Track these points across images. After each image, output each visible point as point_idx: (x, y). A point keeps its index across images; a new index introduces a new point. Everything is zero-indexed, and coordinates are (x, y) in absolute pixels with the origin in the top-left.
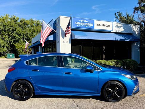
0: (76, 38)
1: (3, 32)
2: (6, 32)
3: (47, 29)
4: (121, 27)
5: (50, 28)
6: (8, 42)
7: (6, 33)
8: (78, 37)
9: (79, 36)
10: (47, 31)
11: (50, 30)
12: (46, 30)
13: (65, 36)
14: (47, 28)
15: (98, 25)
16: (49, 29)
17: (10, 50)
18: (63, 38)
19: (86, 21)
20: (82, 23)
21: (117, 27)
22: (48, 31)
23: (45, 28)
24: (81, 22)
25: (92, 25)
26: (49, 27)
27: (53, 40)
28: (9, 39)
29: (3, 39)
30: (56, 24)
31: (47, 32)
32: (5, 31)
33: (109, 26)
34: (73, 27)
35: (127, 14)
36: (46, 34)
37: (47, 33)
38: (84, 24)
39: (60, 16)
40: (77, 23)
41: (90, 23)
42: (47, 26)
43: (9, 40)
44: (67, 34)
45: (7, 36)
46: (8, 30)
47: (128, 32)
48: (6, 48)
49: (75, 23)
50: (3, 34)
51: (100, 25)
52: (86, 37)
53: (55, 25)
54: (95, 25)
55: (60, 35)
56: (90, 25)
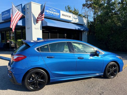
0: (48, 25)
3: (17, 14)
5: (20, 13)
10: (17, 15)
11: (20, 15)
12: (16, 15)
13: (37, 22)
14: (17, 12)
15: (63, 15)
18: (35, 25)
19: (54, 11)
22: (18, 16)
23: (15, 12)
24: (50, 10)
27: (22, 25)
30: (24, 9)
31: (17, 17)
33: (70, 17)
35: (75, 9)
36: (16, 19)
38: (52, 13)
39: (32, 2)
40: (47, 11)
41: (57, 12)
42: (17, 10)
44: (39, 20)
52: (56, 25)
54: (61, 15)
55: (32, 21)
56: (57, 14)
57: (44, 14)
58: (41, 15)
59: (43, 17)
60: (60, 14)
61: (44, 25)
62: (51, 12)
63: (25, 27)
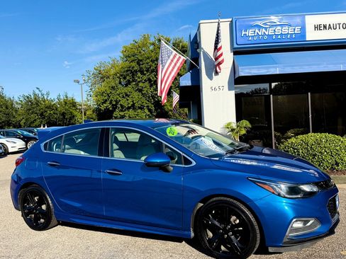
0: (241, 74)
1: (139, 74)
2: (145, 74)
3: (172, 61)
5: (180, 57)
6: (149, 97)
7: (145, 78)
8: (247, 71)
9: (251, 68)
10: (173, 64)
11: (181, 61)
12: (170, 64)
14: (172, 57)
16: (178, 60)
17: (155, 114)
19: (278, 24)
20: (264, 30)
22: (175, 64)
23: (169, 57)
24: (259, 27)
25: (297, 30)
26: (178, 55)
27: (190, 85)
28: (152, 90)
29: (140, 91)
30: (196, 43)
31: (173, 68)
32: (142, 72)
34: (236, 46)
36: (170, 73)
37: (172, 70)
38: (270, 32)
41: (290, 26)
42: (172, 53)
43: (152, 92)
45: (147, 84)
46: (147, 71)
48: (146, 111)
49: (243, 33)
50: (139, 80)
51: (325, 27)
52: (276, 68)
53: (195, 46)
56: (290, 30)
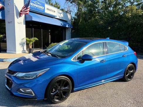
0: (33, 20)
4: (61, 13)
13: (20, 16)
15: (47, 9)
18: (18, 18)
19: (39, 4)
21: (59, 13)
24: (34, 3)
27: (1, 18)
33: (55, 12)
38: (37, 6)
40: (32, 4)
44: (22, 14)
47: (64, 19)
55: (14, 14)
56: (42, 7)
57: (29, 7)
58: (26, 8)
59: (28, 11)
60: (44, 8)
61: (28, 19)
62: (35, 5)
63: (4, 20)
